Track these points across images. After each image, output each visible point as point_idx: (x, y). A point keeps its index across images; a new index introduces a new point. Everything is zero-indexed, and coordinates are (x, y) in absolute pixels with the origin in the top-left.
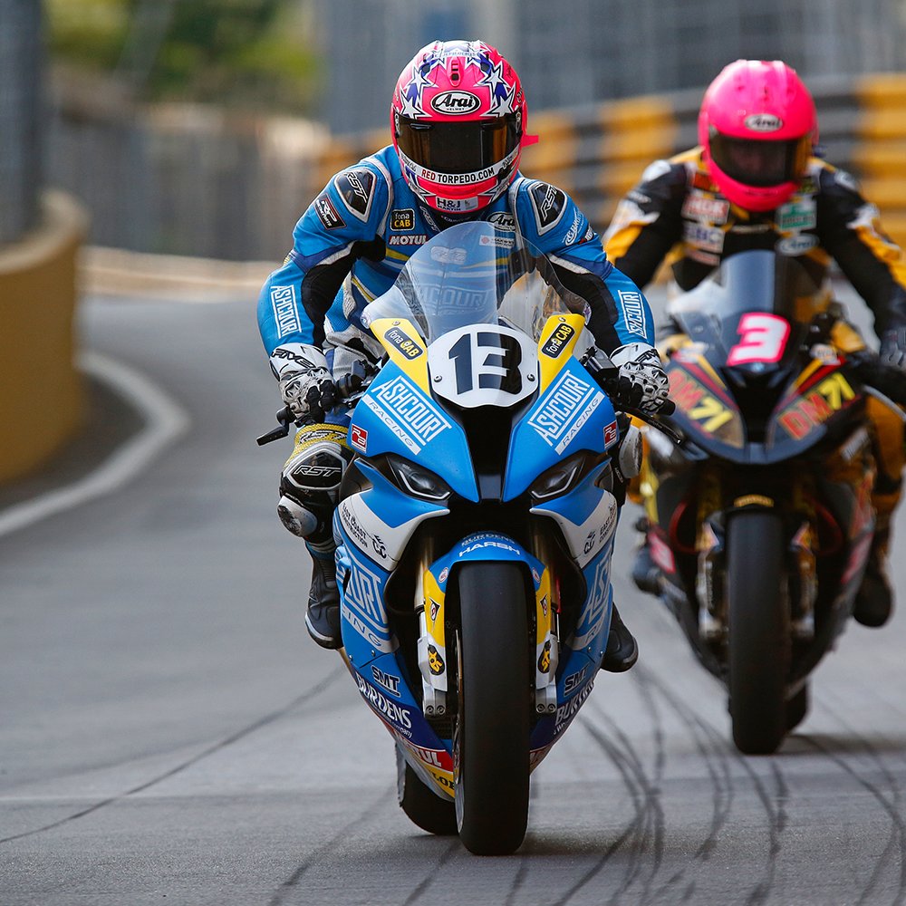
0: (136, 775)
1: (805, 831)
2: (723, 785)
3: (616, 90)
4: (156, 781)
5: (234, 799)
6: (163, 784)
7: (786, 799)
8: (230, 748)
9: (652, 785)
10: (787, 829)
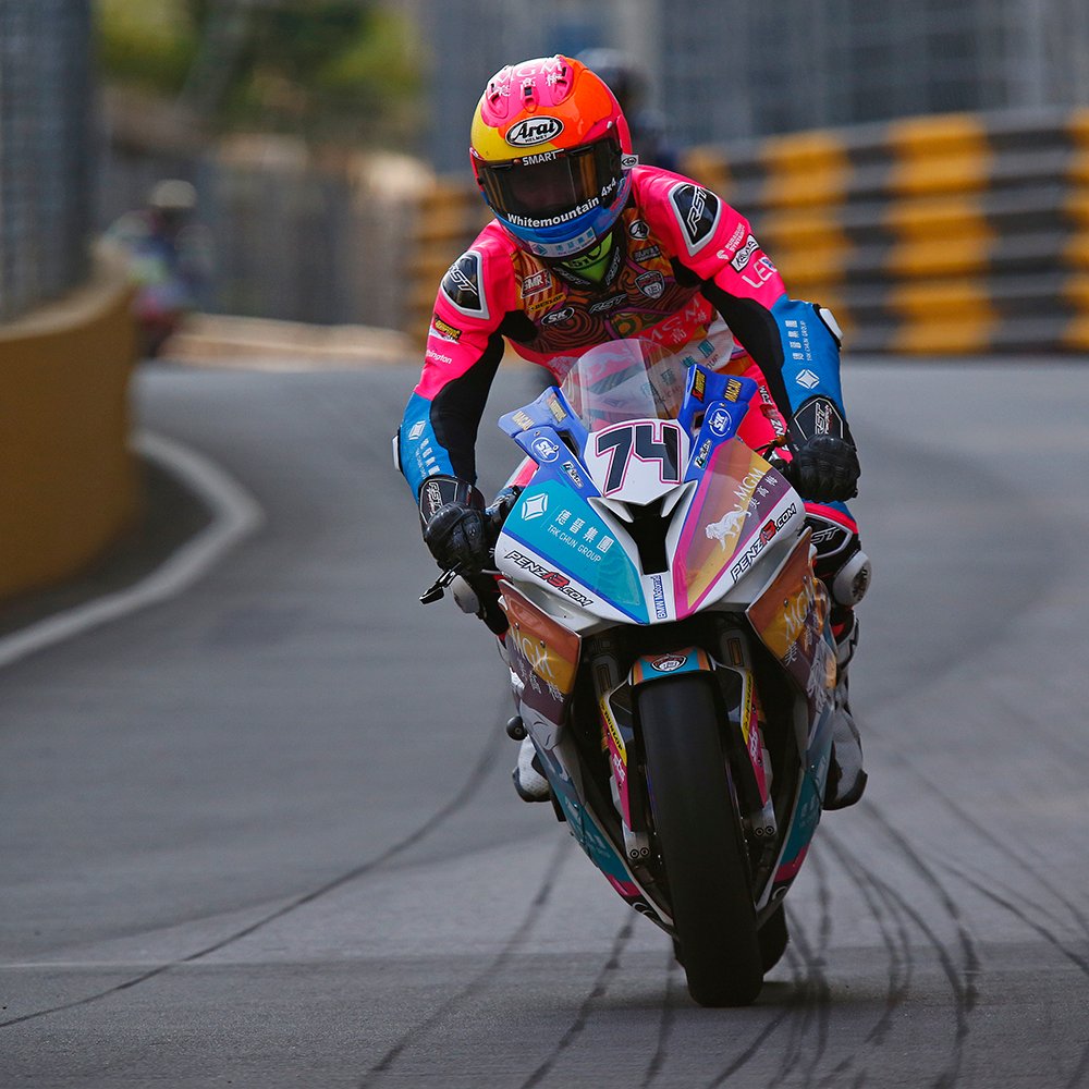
0: (195, 938)
1: (998, 1011)
2: (901, 955)
3: (780, 122)
4: (221, 945)
5: (315, 967)
6: (228, 949)
7: (975, 972)
8: (308, 906)
9: (815, 955)
10: (978, 1008)
